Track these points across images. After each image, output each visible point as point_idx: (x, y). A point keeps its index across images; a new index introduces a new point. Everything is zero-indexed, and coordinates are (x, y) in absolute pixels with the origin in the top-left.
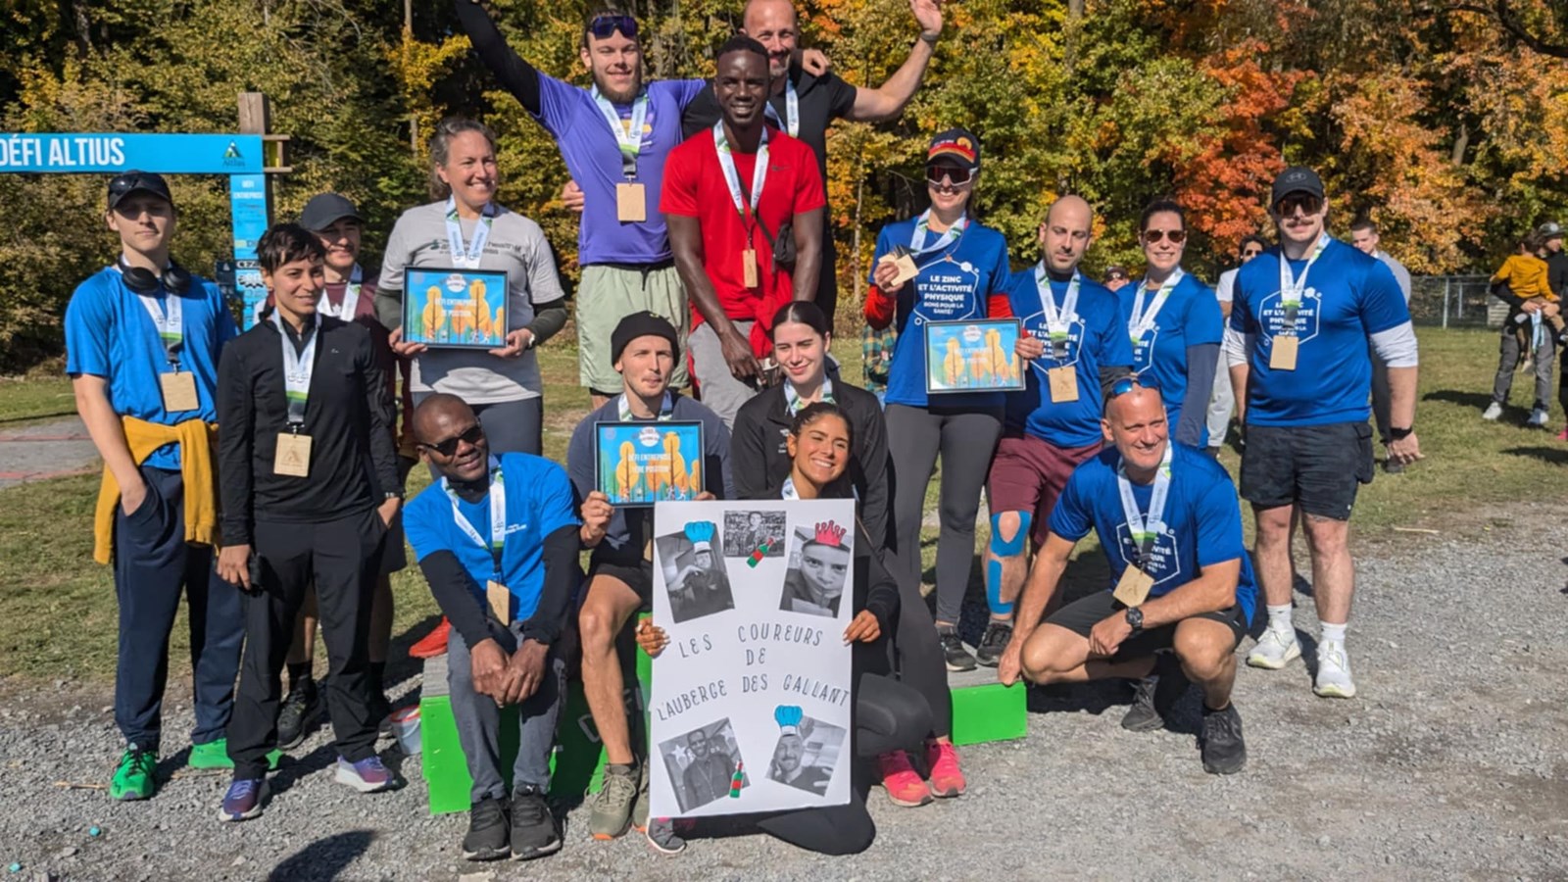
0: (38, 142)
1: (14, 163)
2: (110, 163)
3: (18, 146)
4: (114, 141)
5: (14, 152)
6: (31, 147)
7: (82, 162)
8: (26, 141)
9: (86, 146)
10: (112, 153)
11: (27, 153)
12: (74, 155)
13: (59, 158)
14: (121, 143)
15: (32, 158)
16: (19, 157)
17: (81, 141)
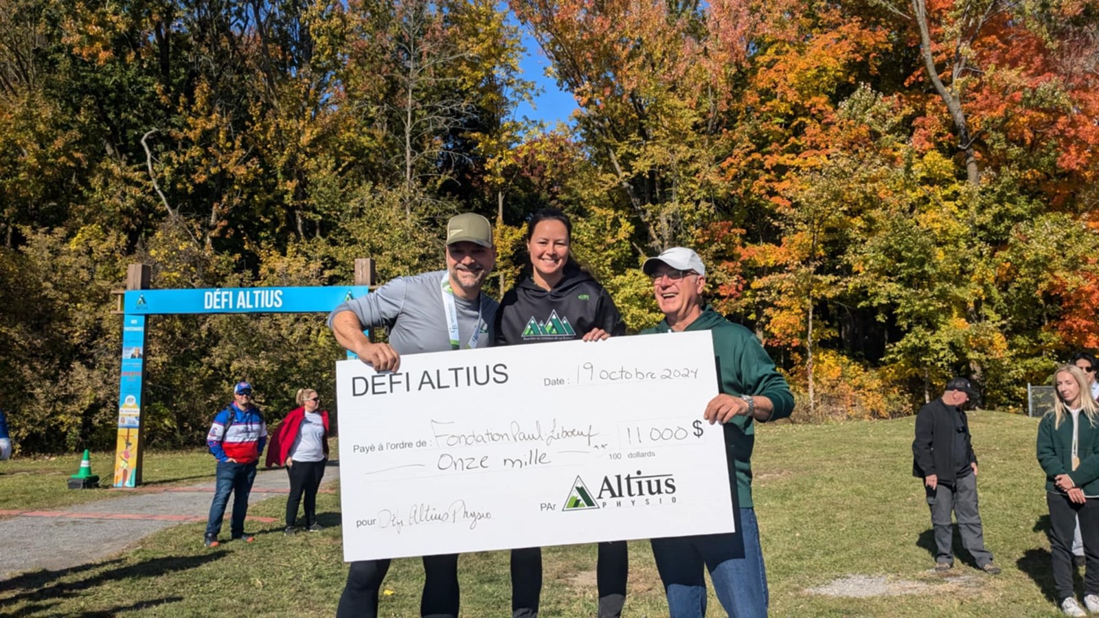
0: (231, 293)
1: (216, 307)
2: (273, 306)
3: (219, 297)
4: (277, 292)
5: (216, 300)
6: (227, 297)
7: (257, 306)
8: (224, 293)
9: (260, 295)
10: (275, 300)
11: (224, 300)
12: (252, 302)
13: (243, 304)
14: (281, 293)
15: (227, 304)
16: (219, 303)
17: (257, 292)
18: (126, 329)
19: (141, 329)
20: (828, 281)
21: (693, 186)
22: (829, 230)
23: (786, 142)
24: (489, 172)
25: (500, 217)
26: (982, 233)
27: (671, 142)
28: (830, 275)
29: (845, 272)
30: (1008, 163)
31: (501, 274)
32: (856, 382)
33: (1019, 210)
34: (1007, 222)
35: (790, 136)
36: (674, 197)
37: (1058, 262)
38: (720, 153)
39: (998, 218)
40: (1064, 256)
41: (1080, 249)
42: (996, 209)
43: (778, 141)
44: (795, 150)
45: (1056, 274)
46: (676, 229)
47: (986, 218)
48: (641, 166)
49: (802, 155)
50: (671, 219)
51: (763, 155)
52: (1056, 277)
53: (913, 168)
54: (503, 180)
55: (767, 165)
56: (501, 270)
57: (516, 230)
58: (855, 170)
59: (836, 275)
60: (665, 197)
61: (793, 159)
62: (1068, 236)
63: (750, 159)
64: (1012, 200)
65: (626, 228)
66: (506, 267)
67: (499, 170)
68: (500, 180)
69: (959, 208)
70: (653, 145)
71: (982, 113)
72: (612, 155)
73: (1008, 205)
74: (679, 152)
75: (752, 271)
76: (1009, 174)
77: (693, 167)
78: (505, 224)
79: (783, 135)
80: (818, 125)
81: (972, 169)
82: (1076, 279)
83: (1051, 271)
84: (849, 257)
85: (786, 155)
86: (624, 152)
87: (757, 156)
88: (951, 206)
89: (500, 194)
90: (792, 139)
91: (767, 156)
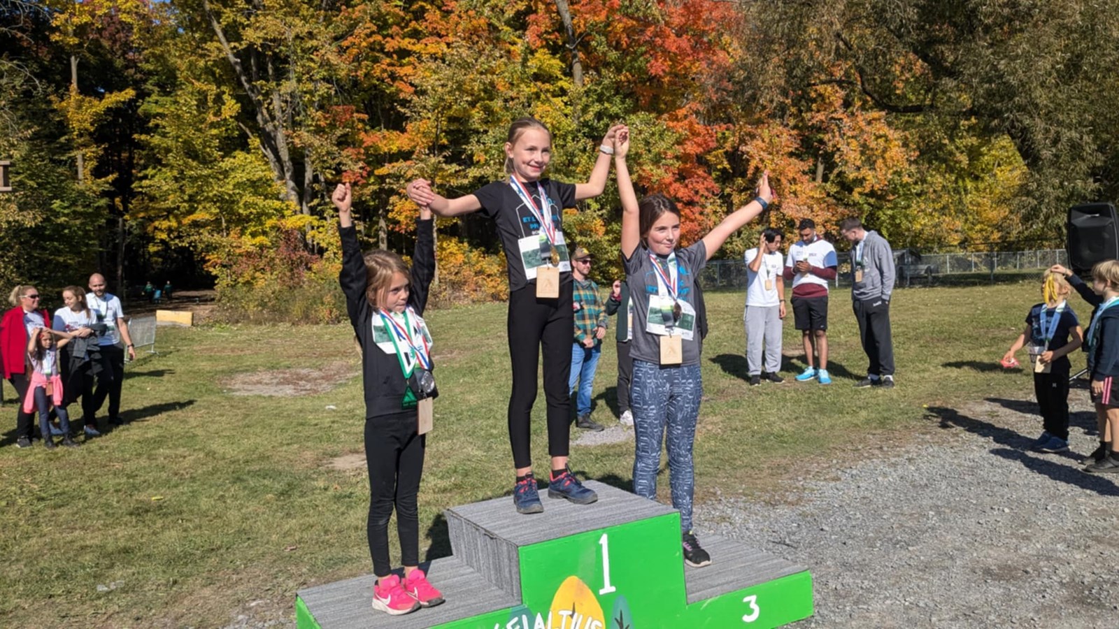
20: (453, 170)
21: (312, 65)
22: (451, 120)
23: (407, 26)
24: (57, 29)
25: (74, 85)
26: (586, 130)
27: (286, 14)
28: (454, 165)
29: (469, 162)
30: (607, 65)
31: (78, 154)
32: (478, 267)
33: (614, 109)
34: (606, 120)
36: (292, 75)
37: (646, 157)
38: (340, 32)
39: (599, 116)
40: (650, 151)
41: (662, 146)
42: (597, 107)
43: (398, 25)
44: (416, 35)
45: (644, 167)
46: (294, 109)
47: (590, 116)
48: (251, 36)
49: (424, 41)
50: (289, 99)
51: (384, 37)
52: (644, 170)
53: (529, 64)
54: (76, 41)
55: (388, 48)
56: (78, 148)
57: (96, 102)
58: (476, 60)
59: (460, 165)
60: (281, 75)
61: (414, 44)
62: (653, 134)
63: (371, 40)
64: (608, 100)
65: (231, 107)
66: (85, 145)
67: (70, 29)
68: (73, 41)
69: (566, 104)
70: (265, 15)
71: (587, 16)
72: (215, 24)
73: (606, 105)
74: (295, 26)
75: (379, 159)
76: (609, 76)
77: (310, 44)
78: (80, 93)
79: (403, 19)
80: (438, 12)
81: (577, 68)
82: (659, 171)
83: (640, 165)
84: (473, 147)
85: (407, 40)
86: (230, 20)
87: (379, 38)
88: (558, 101)
89: (73, 58)
90: (413, 24)
91: (389, 39)
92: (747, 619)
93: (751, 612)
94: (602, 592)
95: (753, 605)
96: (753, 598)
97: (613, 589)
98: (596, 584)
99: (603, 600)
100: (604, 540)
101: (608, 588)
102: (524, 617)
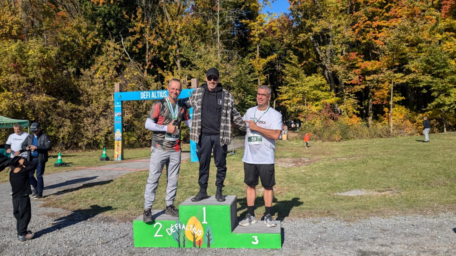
0: (149, 93)
1: (145, 98)
3: (145, 94)
4: (165, 92)
5: (145, 95)
6: (148, 94)
8: (147, 93)
10: (164, 95)
11: (147, 95)
12: (157, 96)
13: (154, 96)
15: (148, 97)
16: (145, 96)
17: (158, 92)
18: (116, 106)
19: (120, 106)
20: (400, 76)
21: (340, 37)
23: (382, 15)
24: (253, 36)
25: (258, 55)
27: (330, 19)
28: (400, 74)
35: (384, 12)
36: (331, 43)
43: (379, 15)
44: (387, 18)
48: (316, 29)
49: (390, 21)
50: (330, 52)
51: (372, 22)
54: (259, 39)
55: (374, 26)
56: (258, 77)
57: (264, 60)
58: (412, 27)
59: (403, 74)
61: (385, 23)
63: (365, 24)
66: (260, 75)
67: (257, 35)
68: (257, 39)
70: (321, 20)
74: (333, 23)
75: (366, 73)
78: (259, 58)
79: (381, 13)
80: (397, 7)
84: (409, 66)
85: (382, 21)
86: (309, 24)
87: (368, 22)
89: (258, 45)
90: (385, 14)
91: (374, 22)
92: (253, 243)
93: (255, 241)
94: (203, 223)
95: (256, 239)
96: (256, 237)
97: (206, 223)
98: (201, 220)
99: (203, 225)
100: (204, 209)
101: (205, 222)
102: (179, 224)
